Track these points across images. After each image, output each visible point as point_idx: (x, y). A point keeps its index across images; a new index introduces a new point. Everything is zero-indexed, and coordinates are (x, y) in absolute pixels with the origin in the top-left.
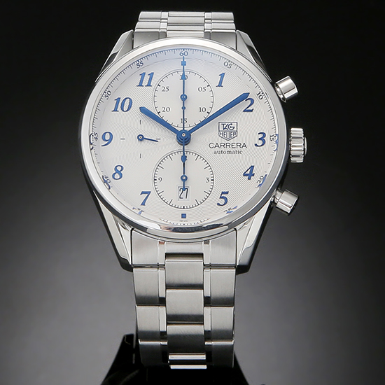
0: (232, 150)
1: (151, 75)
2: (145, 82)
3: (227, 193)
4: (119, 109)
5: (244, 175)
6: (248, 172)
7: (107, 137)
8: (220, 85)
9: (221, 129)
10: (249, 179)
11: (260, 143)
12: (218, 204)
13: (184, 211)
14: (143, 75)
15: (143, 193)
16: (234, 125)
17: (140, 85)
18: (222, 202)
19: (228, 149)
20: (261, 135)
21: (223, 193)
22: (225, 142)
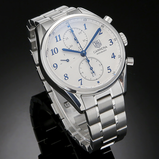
0: (103, 50)
1: (59, 36)
2: (58, 39)
3: (109, 67)
4: (54, 53)
5: (112, 57)
6: (113, 56)
7: (55, 66)
8: (86, 29)
9: (95, 45)
10: (114, 58)
11: (111, 44)
12: (108, 72)
13: (98, 80)
14: (56, 37)
15: (79, 80)
16: (99, 41)
17: (57, 41)
18: (109, 71)
19: (101, 51)
20: (110, 41)
21: (108, 68)
22: (99, 49)
